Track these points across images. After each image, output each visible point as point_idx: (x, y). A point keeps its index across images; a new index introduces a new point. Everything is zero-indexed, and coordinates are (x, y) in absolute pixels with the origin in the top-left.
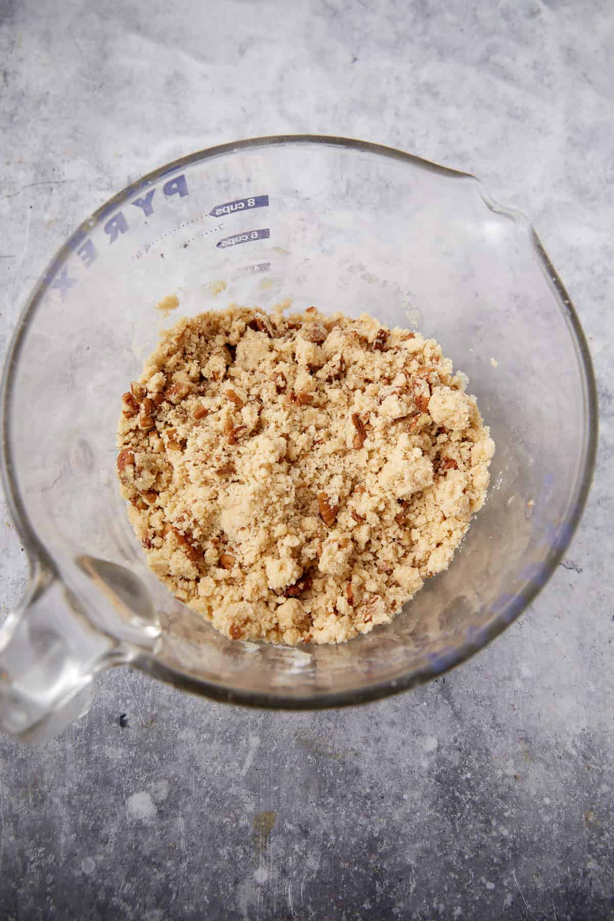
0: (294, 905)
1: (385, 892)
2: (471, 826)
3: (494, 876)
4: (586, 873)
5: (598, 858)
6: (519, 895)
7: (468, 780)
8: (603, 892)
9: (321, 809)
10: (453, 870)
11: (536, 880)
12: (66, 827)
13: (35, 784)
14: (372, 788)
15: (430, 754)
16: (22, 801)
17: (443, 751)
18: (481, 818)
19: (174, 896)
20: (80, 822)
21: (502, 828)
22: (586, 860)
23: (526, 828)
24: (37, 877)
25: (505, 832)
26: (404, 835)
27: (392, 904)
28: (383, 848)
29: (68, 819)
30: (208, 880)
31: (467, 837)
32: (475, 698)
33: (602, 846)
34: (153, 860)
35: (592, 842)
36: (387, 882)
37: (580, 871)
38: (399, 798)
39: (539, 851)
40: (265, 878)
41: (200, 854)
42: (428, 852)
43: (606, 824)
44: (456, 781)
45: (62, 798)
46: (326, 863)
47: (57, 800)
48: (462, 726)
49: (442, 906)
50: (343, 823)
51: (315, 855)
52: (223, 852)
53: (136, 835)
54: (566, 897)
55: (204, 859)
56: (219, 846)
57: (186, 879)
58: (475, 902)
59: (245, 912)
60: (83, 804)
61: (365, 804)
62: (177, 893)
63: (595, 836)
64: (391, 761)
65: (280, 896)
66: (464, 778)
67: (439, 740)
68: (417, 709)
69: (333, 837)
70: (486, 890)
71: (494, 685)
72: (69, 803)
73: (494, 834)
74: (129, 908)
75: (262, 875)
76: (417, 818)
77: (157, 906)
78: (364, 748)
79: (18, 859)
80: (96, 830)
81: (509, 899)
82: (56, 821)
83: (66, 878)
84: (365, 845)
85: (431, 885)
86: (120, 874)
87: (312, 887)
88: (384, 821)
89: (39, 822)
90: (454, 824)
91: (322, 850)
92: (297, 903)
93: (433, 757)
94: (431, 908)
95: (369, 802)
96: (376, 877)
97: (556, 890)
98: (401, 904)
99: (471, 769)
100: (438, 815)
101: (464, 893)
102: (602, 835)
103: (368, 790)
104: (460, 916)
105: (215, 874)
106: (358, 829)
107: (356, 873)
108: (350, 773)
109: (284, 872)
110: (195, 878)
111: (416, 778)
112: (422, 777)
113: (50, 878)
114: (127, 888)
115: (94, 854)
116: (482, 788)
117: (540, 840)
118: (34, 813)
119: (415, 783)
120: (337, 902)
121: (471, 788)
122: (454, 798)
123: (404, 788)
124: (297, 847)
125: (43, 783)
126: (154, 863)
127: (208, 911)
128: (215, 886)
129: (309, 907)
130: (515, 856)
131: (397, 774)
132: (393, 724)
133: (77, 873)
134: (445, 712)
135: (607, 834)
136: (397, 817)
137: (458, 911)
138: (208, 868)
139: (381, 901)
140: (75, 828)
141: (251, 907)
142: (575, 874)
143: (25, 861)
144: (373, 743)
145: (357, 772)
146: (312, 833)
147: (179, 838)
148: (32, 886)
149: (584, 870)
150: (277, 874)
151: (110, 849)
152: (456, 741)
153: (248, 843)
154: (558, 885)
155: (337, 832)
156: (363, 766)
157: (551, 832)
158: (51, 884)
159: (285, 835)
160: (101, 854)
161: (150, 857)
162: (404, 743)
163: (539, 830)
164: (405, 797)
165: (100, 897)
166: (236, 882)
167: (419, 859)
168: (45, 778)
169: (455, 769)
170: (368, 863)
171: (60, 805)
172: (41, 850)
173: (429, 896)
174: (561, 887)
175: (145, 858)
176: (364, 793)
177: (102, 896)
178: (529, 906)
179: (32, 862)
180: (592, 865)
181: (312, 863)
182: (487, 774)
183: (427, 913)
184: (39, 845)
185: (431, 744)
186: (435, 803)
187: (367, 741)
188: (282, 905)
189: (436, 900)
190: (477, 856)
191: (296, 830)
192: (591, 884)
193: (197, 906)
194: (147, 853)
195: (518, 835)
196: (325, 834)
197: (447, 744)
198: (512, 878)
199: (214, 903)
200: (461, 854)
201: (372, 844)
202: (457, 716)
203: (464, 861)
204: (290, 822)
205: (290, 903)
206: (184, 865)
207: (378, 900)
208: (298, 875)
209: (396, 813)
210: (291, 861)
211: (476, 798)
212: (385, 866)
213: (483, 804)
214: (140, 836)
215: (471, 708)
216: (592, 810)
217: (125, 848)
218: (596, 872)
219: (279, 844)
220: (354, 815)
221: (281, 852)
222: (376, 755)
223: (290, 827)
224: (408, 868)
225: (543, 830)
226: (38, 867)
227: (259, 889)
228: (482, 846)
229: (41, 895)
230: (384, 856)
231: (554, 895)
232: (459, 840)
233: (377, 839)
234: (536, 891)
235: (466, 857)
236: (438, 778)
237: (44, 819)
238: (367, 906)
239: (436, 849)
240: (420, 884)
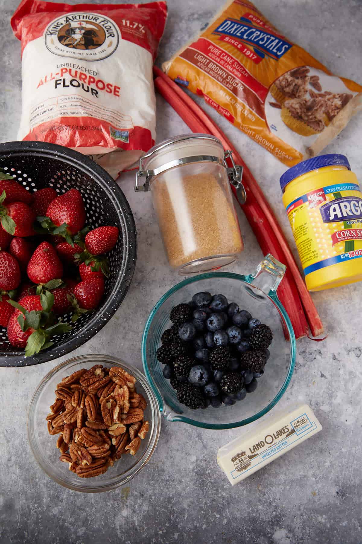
0: (138, 525)
1: (175, 519)
2: (210, 492)
3: (219, 512)
4: (257, 511)
5: (263, 505)
6: (230, 519)
7: (209, 473)
8: (265, 519)
9: (148, 486)
10: (203, 510)
11: (237, 513)
12: (46, 496)
13: (33, 479)
14: (169, 477)
15: (193, 463)
16: (28, 486)
17: (199, 461)
18: (214, 489)
19: (90, 521)
20: (52, 493)
21: (223, 493)
22: (257, 505)
23: (233, 492)
24: (35, 515)
25: (224, 494)
26: (183, 496)
27: (178, 524)
28: (174, 501)
29: (46, 493)
30: (103, 515)
31: (208, 497)
32: (212, 439)
33: (265, 500)
34: (81, 508)
35: (260, 498)
36: (176, 515)
37: (256, 510)
38: (180, 481)
39: (238, 502)
40: (126, 514)
41: (100, 505)
42: (192, 503)
43: (267, 490)
44: (204, 474)
45: (44, 484)
46: (150, 508)
47: (42, 485)
48: (207, 451)
49: (198, 524)
50: (158, 491)
51: (146, 505)
52: (109, 504)
53: (74, 498)
54: (249, 520)
55: (102, 507)
56: (107, 501)
57: (95, 515)
58: (211, 522)
59: (118, 528)
60: (52, 486)
61: (167, 483)
62: (91, 520)
63: (262, 495)
64: (177, 465)
65: (132, 521)
66: (207, 472)
67: (197, 457)
68: (188, 444)
69: (153, 497)
70: (216, 518)
71: (220, 434)
72: (47, 486)
73: (220, 495)
74: (72, 527)
75: (125, 513)
76: (188, 489)
77: (83, 526)
78: (166, 460)
79: (27, 509)
80: (58, 496)
81: (225, 521)
82: (42, 493)
83: (47, 516)
84: (167, 500)
85: (193, 516)
86: (68, 514)
87: (145, 518)
88: (174, 490)
89: (35, 494)
90: (203, 491)
91: (149, 502)
92: (139, 524)
93: (195, 464)
94: (194, 525)
95: (168, 483)
96: (171, 513)
97: (245, 518)
98: (181, 524)
99: (210, 469)
100: (197, 488)
101: (207, 519)
102: (265, 495)
103: (168, 478)
104: (205, 528)
105: (106, 513)
106: (164, 493)
107: (163, 511)
108: (161, 471)
109: (134, 512)
110: (98, 515)
111: (188, 472)
112: (190, 472)
113: (40, 516)
114: (71, 519)
115: (57, 506)
116: (215, 476)
117: (238, 497)
118: (33, 490)
119: (187, 474)
120: (155, 523)
121: (210, 477)
122: (203, 481)
123: (182, 477)
124: (139, 501)
125: (36, 478)
126: (82, 509)
127: (104, 528)
128: (106, 517)
129: (144, 526)
130: (228, 504)
131: (179, 471)
132: (178, 450)
133: (51, 514)
134: (199, 445)
135: (267, 495)
136: (179, 489)
137: (204, 526)
138: (103, 510)
139: (173, 523)
140: (49, 496)
141: (120, 526)
142: (253, 511)
143: (30, 510)
144: (169, 458)
145: (163, 471)
146: (145, 495)
147: (92, 499)
148: (33, 519)
149: (257, 509)
150: (131, 512)
151: (64, 504)
152: (204, 457)
153: (119, 500)
154: (246, 515)
155: (155, 495)
156: (165, 468)
157: (243, 494)
158: (40, 519)
159: (134, 497)
160: (60, 506)
161: (80, 506)
162: (182, 459)
163: (238, 493)
164: (183, 480)
165: (60, 523)
166: (115, 516)
167: (189, 506)
168: (37, 476)
169: (204, 469)
170: (168, 508)
171: (44, 487)
172: (36, 505)
173: (193, 520)
174: (247, 516)
175: (78, 507)
176: (166, 479)
177: (61, 523)
178: (233, 524)
179: (33, 510)
180: (260, 507)
181: (145, 508)
182: (217, 471)
183: (192, 527)
184: (35, 503)
185: (194, 459)
186: (195, 483)
187: (167, 458)
188: (133, 525)
189: (195, 522)
190: (212, 504)
191: (139, 495)
192: (260, 515)
193: (99, 526)
194: (78, 505)
195: (230, 495)
196: (150, 496)
197: (200, 459)
198: (227, 513)
199: (106, 524)
200: (206, 504)
201: (169, 500)
202: (205, 447)
203: (207, 506)
204: (136, 491)
205: (136, 524)
206: (94, 509)
207: (172, 522)
208: (139, 512)
209: (179, 487)
210: (137, 507)
211: (212, 481)
212: (175, 509)
213: (215, 483)
214: (76, 498)
215: (210, 444)
216: (260, 485)
217: (70, 503)
218: (262, 510)
219: (132, 500)
220: (162, 488)
221: (133, 503)
222: (171, 464)
223: (136, 493)
224: (184, 510)
225: (240, 493)
226: (35, 512)
227: (124, 519)
228: (214, 500)
229: (36, 523)
230: (174, 504)
231: (244, 519)
232: (205, 498)
233: (171, 498)
234: (236, 519)
235: (208, 505)
236: (197, 473)
237: (37, 493)
238: (167, 525)
239: (195, 502)
240: (189, 516)
